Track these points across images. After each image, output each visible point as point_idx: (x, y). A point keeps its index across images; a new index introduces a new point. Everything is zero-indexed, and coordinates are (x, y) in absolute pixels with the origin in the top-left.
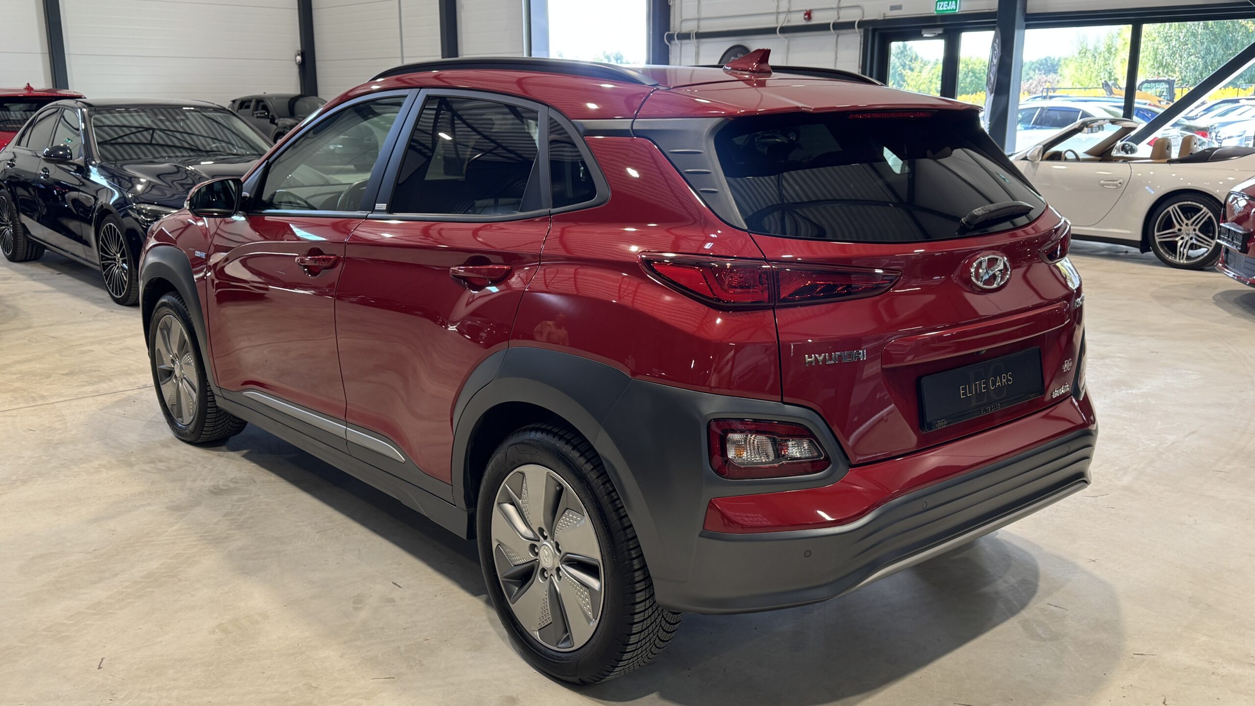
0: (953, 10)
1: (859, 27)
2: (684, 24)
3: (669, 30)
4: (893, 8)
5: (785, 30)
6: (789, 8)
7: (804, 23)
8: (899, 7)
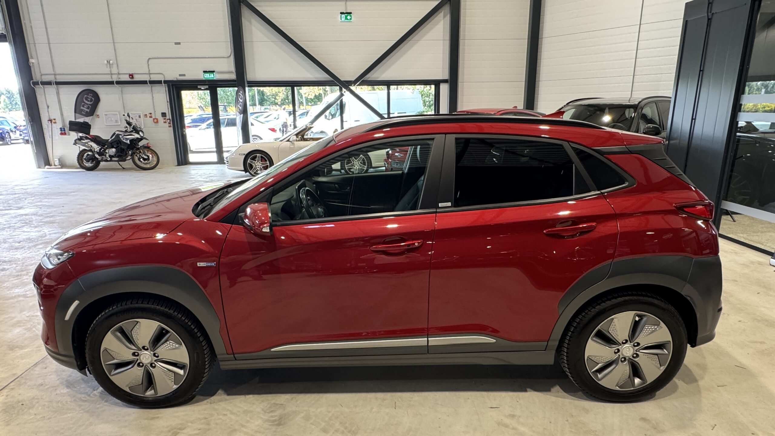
0: (212, 78)
1: (164, 83)
2: (43, 77)
3: (33, 80)
4: (180, 75)
5: (119, 83)
6: (118, 72)
7: (129, 80)
8: (184, 75)
